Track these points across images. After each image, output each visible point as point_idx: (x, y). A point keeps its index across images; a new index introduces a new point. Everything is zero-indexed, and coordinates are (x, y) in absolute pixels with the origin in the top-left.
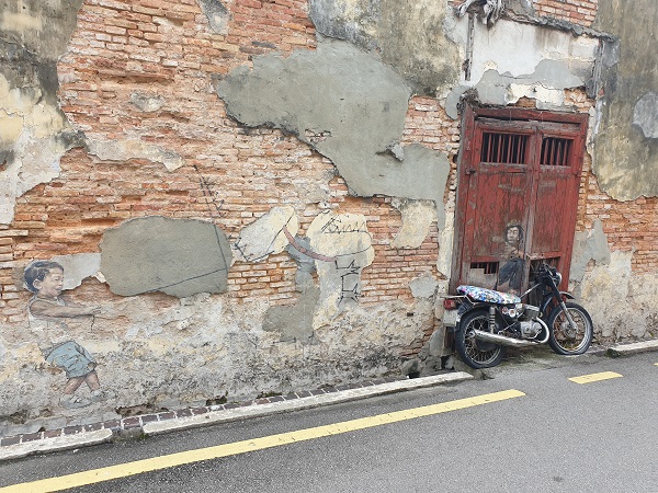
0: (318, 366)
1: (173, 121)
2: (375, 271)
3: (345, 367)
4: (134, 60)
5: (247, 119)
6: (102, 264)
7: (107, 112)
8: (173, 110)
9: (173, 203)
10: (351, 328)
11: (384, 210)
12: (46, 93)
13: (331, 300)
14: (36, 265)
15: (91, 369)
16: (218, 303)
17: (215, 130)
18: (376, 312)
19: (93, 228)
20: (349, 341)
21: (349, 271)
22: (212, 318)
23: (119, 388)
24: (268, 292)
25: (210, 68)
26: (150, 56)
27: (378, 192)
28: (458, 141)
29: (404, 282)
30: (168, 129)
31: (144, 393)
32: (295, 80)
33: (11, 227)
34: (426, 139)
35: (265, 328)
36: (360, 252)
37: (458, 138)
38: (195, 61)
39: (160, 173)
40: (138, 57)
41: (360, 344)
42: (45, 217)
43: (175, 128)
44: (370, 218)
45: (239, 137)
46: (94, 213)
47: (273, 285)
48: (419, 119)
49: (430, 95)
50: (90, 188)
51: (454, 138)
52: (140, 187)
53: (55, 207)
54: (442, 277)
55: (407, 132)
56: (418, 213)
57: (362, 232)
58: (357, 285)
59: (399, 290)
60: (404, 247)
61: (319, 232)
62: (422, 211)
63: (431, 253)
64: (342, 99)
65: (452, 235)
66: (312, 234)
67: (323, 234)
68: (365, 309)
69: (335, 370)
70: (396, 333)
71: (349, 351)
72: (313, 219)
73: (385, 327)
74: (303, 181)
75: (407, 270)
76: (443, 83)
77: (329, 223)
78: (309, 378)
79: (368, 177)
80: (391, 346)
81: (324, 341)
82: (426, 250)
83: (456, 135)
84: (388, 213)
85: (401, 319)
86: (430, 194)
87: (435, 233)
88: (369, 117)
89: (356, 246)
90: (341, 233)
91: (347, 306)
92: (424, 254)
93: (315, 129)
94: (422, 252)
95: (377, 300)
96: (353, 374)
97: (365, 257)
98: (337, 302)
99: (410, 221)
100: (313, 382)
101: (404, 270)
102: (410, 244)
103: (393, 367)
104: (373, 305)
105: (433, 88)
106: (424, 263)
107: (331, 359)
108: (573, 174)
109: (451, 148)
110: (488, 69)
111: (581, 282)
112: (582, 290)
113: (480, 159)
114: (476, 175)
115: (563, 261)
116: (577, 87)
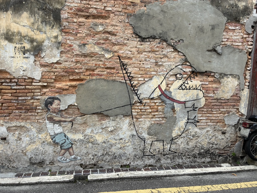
0: (174, 154)
1: (109, 36)
2: (205, 110)
3: (188, 157)
4: (93, 8)
5: (143, 34)
6: (77, 99)
7: (81, 32)
8: (109, 30)
9: (108, 73)
10: (192, 138)
11: (210, 79)
12: (55, 23)
13: (182, 123)
14: (50, 98)
15: (71, 146)
16: (127, 120)
17: (128, 40)
18: (205, 130)
19: (74, 83)
20: (190, 144)
21: (192, 109)
22: (124, 127)
23: (82, 155)
24: (150, 116)
25: (126, 11)
26: (100, 6)
27: (208, 69)
28: (252, 45)
29: (221, 116)
30: (107, 39)
31: (93, 159)
32: (166, 15)
33: (40, 81)
34: (234, 44)
35: (149, 134)
36: (197, 99)
37: (252, 43)
38: (119, 8)
39: (103, 59)
40: (95, 6)
41: (196, 146)
42: (54, 77)
43: (110, 38)
44: (203, 83)
45: (139, 43)
46: (74, 77)
47: (153, 114)
48: (231, 34)
49: (237, 21)
50: (73, 65)
51: (250, 43)
52: (94, 65)
53: (58, 73)
54: (242, 115)
55: (224, 40)
56: (229, 81)
57: (199, 90)
58: (195, 116)
59: (218, 120)
60: (221, 99)
61: (176, 89)
62: (231, 80)
63: (236, 102)
64: (190, 24)
65: (248, 93)
66: (173, 90)
67: (179, 90)
68: (200, 129)
69: (183, 158)
70: (216, 142)
71: (191, 149)
72: (174, 82)
73: (210, 138)
74: (169, 64)
75: (222, 110)
76: (244, 15)
77: (182, 85)
78: (170, 160)
79: (202, 62)
80: (213, 148)
81: (178, 143)
82: (233, 101)
83: (251, 41)
84: (213, 80)
85: (219, 135)
86: (236, 72)
87: (238, 92)
88: (204, 33)
89: (196, 96)
90: (188, 90)
91: (190, 127)
92: (232, 103)
93: (176, 38)
94: (231, 101)
95: (206, 125)
96: (192, 160)
97: (200, 102)
98: (185, 124)
99: (225, 85)
100: (172, 162)
101: (221, 110)
102: (225, 97)
103: (214, 159)
104: (204, 127)
105: (239, 18)
106: (232, 107)
107: (181, 152)
109: (248, 48)
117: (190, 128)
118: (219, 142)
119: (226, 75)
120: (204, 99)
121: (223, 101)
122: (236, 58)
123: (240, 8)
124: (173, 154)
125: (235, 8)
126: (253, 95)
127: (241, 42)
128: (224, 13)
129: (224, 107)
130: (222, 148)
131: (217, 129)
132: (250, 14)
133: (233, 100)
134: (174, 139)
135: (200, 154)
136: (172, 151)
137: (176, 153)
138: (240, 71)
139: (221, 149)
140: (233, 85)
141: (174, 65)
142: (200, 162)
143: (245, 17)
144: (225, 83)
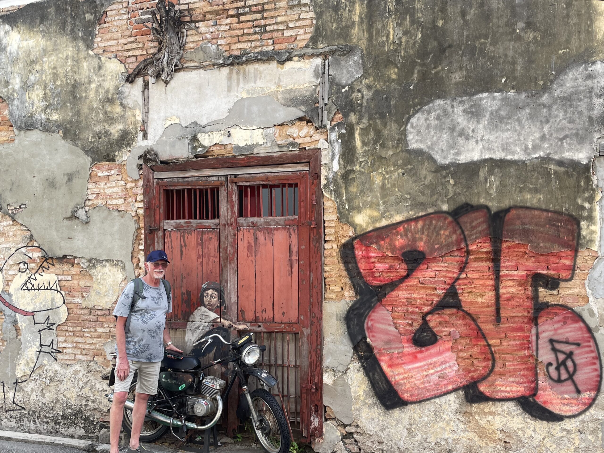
2: (71, 329)
10: (48, 382)
11: (75, 270)
13: (31, 352)
18: (71, 370)
21: (45, 326)
27: (68, 252)
29: (100, 343)
34: (109, 202)
36: (54, 309)
37: (142, 197)
44: (63, 277)
48: (102, 184)
49: (109, 161)
51: (139, 198)
55: (90, 197)
56: (107, 273)
57: (55, 290)
58: (53, 340)
59: (95, 351)
60: (96, 307)
61: (18, 289)
62: (110, 271)
64: (34, 177)
66: (14, 290)
67: (22, 291)
68: (62, 365)
69: (37, 421)
70: (92, 395)
71: (48, 404)
72: (14, 277)
73: (80, 387)
74: (7, 246)
76: (121, 148)
77: (27, 281)
78: (15, 421)
79: (58, 240)
80: (88, 408)
81: (26, 389)
83: (140, 194)
84: (79, 272)
85: (97, 382)
86: (117, 255)
88: (56, 188)
89: (50, 303)
90: (36, 291)
91: (45, 360)
93: (15, 203)
95: (73, 358)
96: (52, 429)
97: (59, 313)
98: (36, 354)
99: (99, 281)
100: (18, 427)
101: (99, 331)
102: (101, 305)
103: (91, 432)
104: (69, 363)
105: (112, 154)
107: (33, 409)
108: (303, 225)
109: (136, 208)
110: (170, 124)
111: (346, 373)
112: (352, 384)
113: (162, 217)
114: (160, 234)
115: (306, 339)
116: (295, 120)
117: (45, 362)
118: (97, 397)
119: (99, 261)
120: (64, 307)
121: (100, 313)
122: (115, 228)
123: (114, 136)
124: (19, 410)
125: (103, 138)
127: (122, 198)
128: (86, 150)
129: (104, 323)
130: (106, 410)
131: (93, 368)
132: (131, 143)
134: (20, 381)
135: (64, 417)
136: (17, 405)
137: (24, 409)
138: (124, 252)
139: (103, 411)
140: (114, 281)
141: (14, 247)
142: (65, 434)
143: (123, 150)
144: (99, 277)
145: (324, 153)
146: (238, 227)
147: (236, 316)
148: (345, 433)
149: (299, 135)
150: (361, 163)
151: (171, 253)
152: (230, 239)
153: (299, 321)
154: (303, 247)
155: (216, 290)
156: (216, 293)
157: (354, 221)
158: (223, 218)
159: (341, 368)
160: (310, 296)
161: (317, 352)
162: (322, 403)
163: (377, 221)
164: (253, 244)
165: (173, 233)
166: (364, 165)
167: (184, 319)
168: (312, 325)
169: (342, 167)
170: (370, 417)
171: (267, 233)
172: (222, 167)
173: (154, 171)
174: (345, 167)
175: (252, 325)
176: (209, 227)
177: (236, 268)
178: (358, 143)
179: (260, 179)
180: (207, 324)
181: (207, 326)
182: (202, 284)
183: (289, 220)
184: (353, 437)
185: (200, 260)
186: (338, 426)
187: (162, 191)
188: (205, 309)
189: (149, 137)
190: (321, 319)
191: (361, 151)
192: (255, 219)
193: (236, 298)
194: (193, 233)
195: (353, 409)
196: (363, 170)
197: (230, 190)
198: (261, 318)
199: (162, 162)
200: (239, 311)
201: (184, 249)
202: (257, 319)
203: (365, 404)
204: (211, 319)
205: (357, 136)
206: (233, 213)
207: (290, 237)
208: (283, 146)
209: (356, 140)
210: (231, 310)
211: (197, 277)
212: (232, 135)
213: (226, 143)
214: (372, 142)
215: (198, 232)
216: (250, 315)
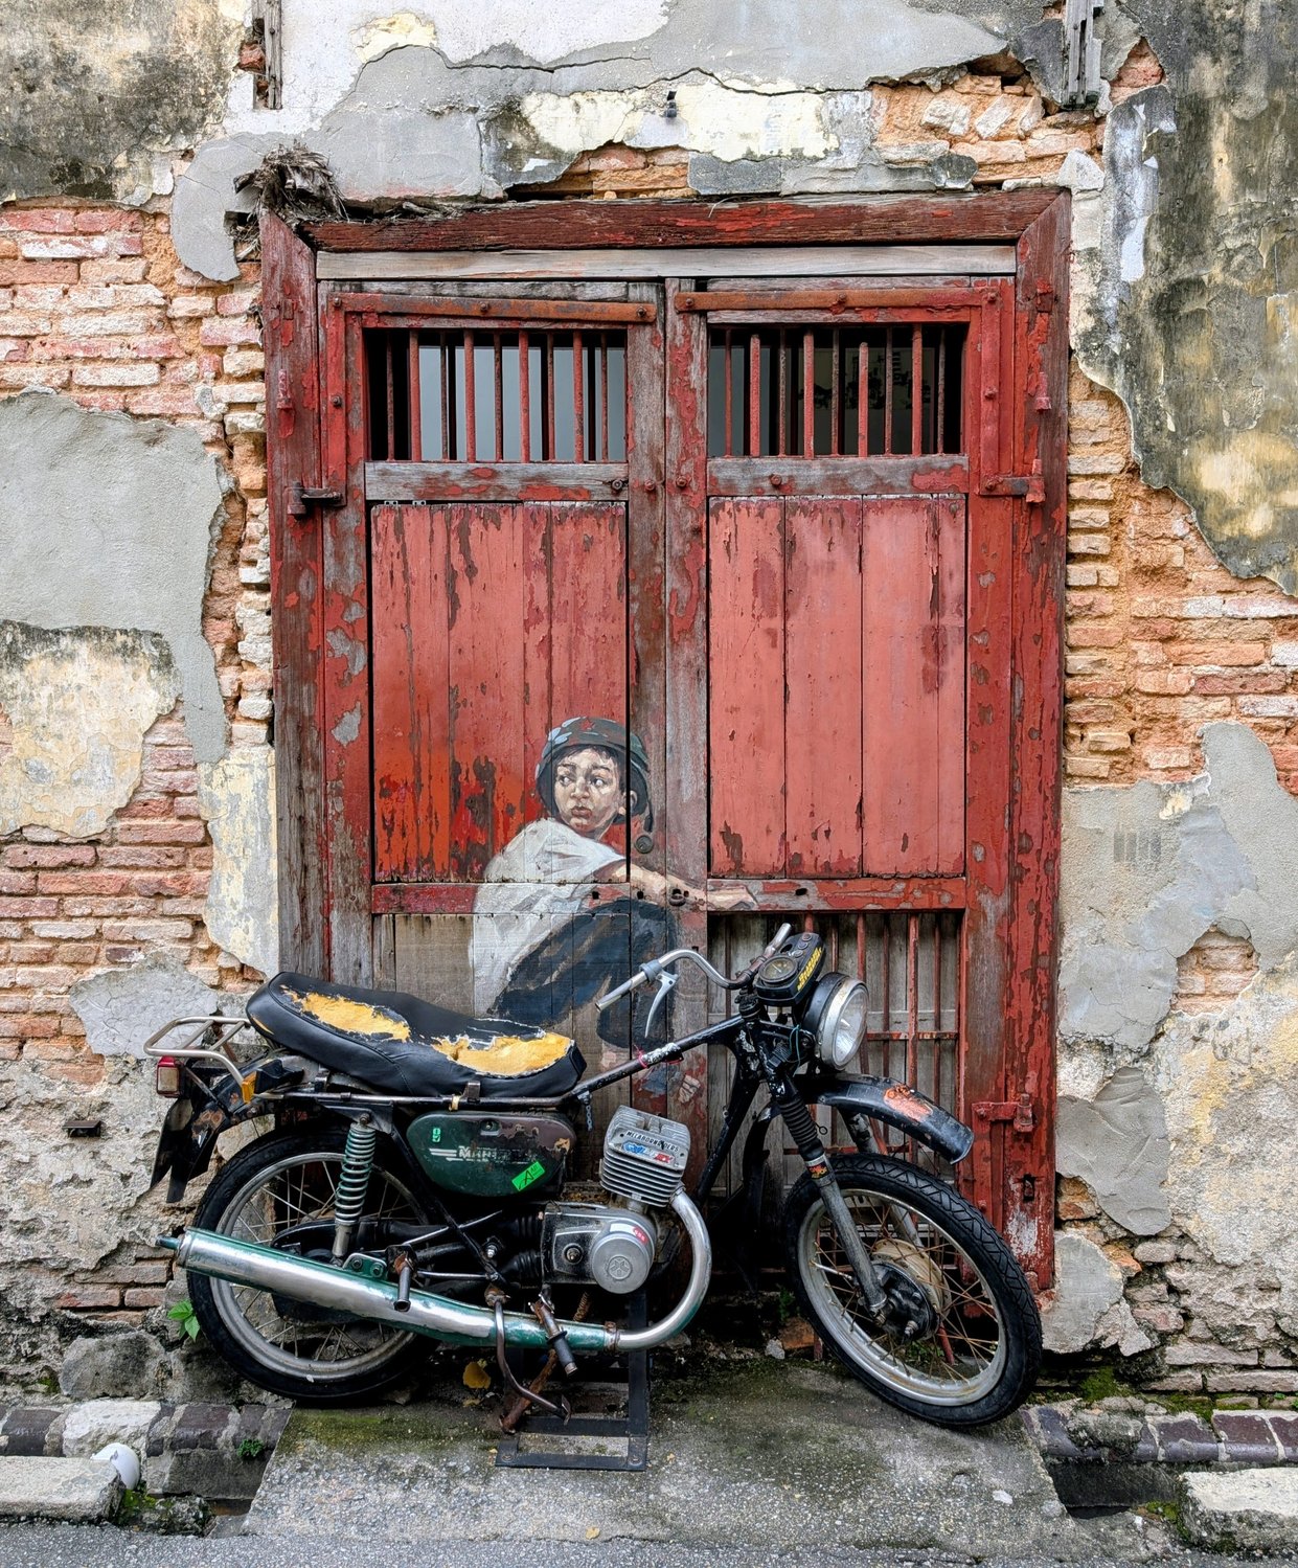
28: (255, 375)
29: (46, 985)
34: (85, 375)
37: (257, 360)
48: (47, 296)
49: (84, 191)
51: (234, 362)
56: (79, 687)
59: (24, 1017)
60: (29, 834)
62: (96, 678)
63: (170, 862)
65: (265, 787)
70: (16, 1206)
75: (56, 934)
76: (141, 137)
82: (146, 850)
83: (241, 347)
85: (40, 1148)
86: (128, 609)
87: (183, 774)
92: (136, 868)
94: (123, 854)
99: (42, 720)
101: (43, 934)
102: (55, 823)
103: (18, 1354)
105: (99, 163)
106: (139, 908)
108: (991, 494)
109: (222, 406)
110: (387, 47)
111: (1149, 1054)
112: (1168, 1094)
113: (359, 448)
114: (351, 518)
115: (991, 933)
116: (960, 67)
118: (46, 1212)
119: (36, 635)
121: (47, 857)
122: (118, 493)
123: (105, 81)
125: (50, 87)
126: (311, 799)
127: (148, 360)
129: (69, 901)
130: (88, 1260)
131: (20, 1091)
132: (196, 117)
133: (143, 843)
138: (168, 596)
139: (74, 1267)
140: (117, 722)
143: (155, 147)
144: (42, 702)
145: (1081, 210)
146: (712, 498)
147: (703, 855)
148: (1137, 1267)
149: (972, 130)
150: (1230, 255)
151: (401, 600)
152: (677, 545)
153: (964, 867)
154: (986, 580)
155: (610, 752)
156: (610, 763)
157: (1197, 482)
158: (646, 461)
159: (1132, 1038)
160: (1012, 771)
161: (1034, 982)
162: (1052, 1166)
163: (1286, 481)
164: (776, 563)
165: (411, 519)
166: (1242, 266)
167: (462, 870)
168: (1015, 879)
169: (1159, 266)
170: (1234, 1202)
171: (835, 521)
172: (639, 244)
173: (315, 247)
174: (1168, 267)
175: (767, 890)
176: (579, 493)
177: (701, 661)
178: (1222, 176)
179: (812, 302)
180: (567, 890)
181: (571, 899)
182: (549, 727)
183: (930, 469)
184: (1163, 1278)
185: (539, 632)
186: (1108, 1243)
187: (357, 334)
188: (562, 829)
189: (284, 98)
190: (1055, 856)
191: (1231, 210)
192: (782, 466)
193: (703, 784)
194: (506, 520)
195: (1171, 1178)
196: (1237, 283)
197: (680, 340)
198: (807, 859)
199: (357, 211)
200: (716, 838)
201: (463, 587)
202: (792, 868)
203: (1217, 1154)
204: (589, 870)
205: (1218, 146)
206: (689, 434)
207: (936, 538)
208: (912, 171)
209: (1215, 162)
210: (681, 830)
211: (526, 701)
212: (684, 113)
213: (653, 145)
214: (1276, 177)
215: (532, 516)
216: (762, 850)
